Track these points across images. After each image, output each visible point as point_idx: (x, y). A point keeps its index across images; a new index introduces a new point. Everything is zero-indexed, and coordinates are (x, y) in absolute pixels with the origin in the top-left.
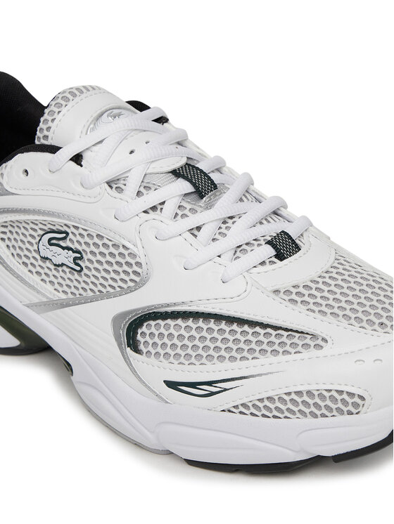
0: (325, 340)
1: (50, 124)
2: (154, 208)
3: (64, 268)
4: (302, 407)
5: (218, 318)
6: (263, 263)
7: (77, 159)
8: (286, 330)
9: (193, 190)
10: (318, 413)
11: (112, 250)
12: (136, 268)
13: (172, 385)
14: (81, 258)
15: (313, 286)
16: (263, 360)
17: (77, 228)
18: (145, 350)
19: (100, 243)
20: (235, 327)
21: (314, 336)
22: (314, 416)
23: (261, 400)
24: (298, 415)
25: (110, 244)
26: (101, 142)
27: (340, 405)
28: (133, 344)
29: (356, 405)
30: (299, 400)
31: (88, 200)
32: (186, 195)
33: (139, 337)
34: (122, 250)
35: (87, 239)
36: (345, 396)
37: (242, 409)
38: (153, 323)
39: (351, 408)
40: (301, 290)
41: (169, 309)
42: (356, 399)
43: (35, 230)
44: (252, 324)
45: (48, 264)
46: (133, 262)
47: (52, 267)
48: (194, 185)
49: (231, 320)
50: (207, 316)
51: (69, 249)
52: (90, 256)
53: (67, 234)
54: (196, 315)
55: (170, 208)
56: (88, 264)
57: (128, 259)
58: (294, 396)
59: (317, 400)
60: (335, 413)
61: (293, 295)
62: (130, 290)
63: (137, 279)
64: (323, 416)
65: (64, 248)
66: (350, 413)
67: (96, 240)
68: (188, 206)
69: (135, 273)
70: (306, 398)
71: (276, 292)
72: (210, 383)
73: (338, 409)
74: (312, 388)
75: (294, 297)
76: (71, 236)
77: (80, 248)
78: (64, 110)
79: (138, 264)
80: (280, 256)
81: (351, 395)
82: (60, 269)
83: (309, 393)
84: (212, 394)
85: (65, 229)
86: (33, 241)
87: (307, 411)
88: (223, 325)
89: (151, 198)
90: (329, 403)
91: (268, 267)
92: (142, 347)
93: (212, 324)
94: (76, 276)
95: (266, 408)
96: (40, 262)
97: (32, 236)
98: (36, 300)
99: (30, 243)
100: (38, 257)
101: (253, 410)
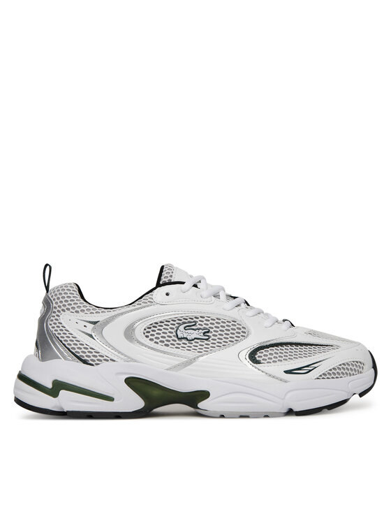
0: (337, 346)
3: (196, 340)
4: (346, 371)
8: (321, 345)
11: (227, 324)
12: (243, 330)
13: (286, 372)
14: (208, 332)
17: (202, 317)
19: (220, 322)
21: (332, 346)
22: (350, 375)
23: (331, 370)
24: (346, 375)
25: (226, 321)
27: (358, 368)
28: (256, 362)
31: (206, 303)
33: (258, 358)
34: (232, 323)
35: (211, 321)
36: (359, 364)
37: (323, 376)
38: (263, 351)
41: (268, 344)
42: (362, 365)
43: (174, 325)
45: (184, 341)
46: (241, 327)
47: (187, 342)
51: (199, 329)
52: (215, 329)
53: (197, 322)
54: (281, 344)
56: (214, 333)
57: (237, 326)
58: (343, 366)
62: (242, 340)
63: (245, 335)
65: (195, 330)
66: (361, 373)
67: (217, 321)
69: (242, 332)
70: (347, 366)
72: (308, 366)
73: (358, 370)
74: (347, 361)
76: (200, 322)
77: (207, 327)
79: (244, 328)
82: (193, 342)
84: (310, 371)
85: (195, 319)
90: (355, 367)
92: (261, 362)
94: (206, 342)
95: (334, 373)
96: (178, 342)
97: (173, 329)
98: (177, 363)
99: (172, 333)
100: (176, 339)
101: (328, 376)
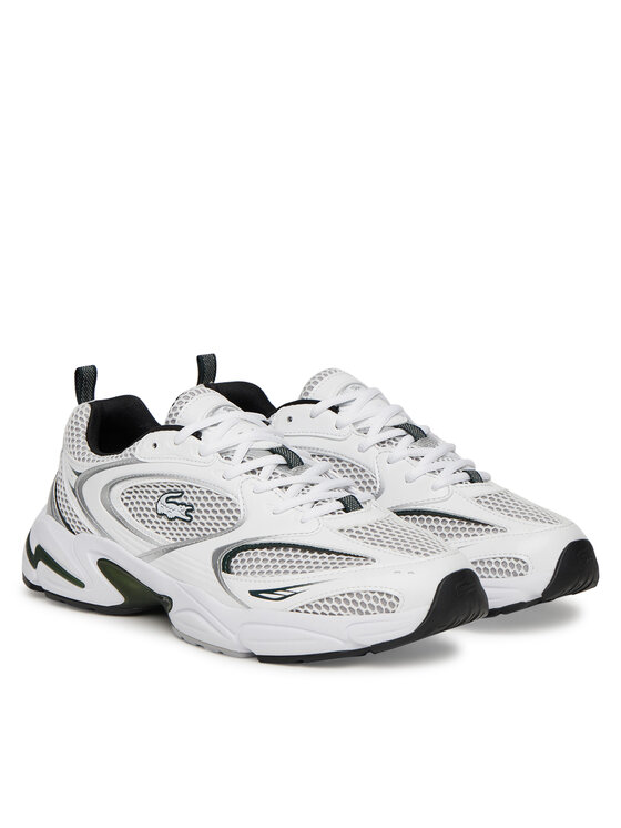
0: (374, 561)
1: (178, 410)
2: (253, 472)
3: (177, 520)
4: (352, 605)
5: (295, 547)
6: (333, 513)
7: (198, 435)
8: (346, 555)
9: (285, 462)
10: (364, 610)
11: (218, 501)
12: (235, 514)
13: (255, 593)
14: (191, 511)
15: (370, 528)
16: (317, 572)
17: (190, 486)
18: (236, 572)
19: (209, 497)
20: (307, 553)
21: (366, 558)
22: (361, 613)
23: (321, 600)
24: (349, 612)
25: (217, 497)
26: (215, 425)
27: (380, 604)
28: (227, 569)
29: (392, 605)
30: (350, 599)
31: (202, 464)
32: (280, 465)
33: (232, 564)
34: (225, 501)
35: (199, 495)
36: (385, 597)
37: (306, 608)
38: (244, 553)
39: (388, 607)
40: (360, 529)
41: (258, 542)
42: (393, 600)
43: (156, 492)
44: (320, 551)
45: (163, 519)
46: (233, 509)
47: (166, 521)
48: (286, 459)
49: (304, 548)
50: (286, 546)
51: (182, 504)
52: (199, 507)
53: (183, 493)
54: (278, 546)
55: (266, 472)
56: (197, 513)
57: (230, 507)
58: (346, 596)
59: (364, 600)
60: (376, 611)
61: (354, 533)
62: (229, 531)
63: (235, 522)
64: (367, 613)
65: (178, 504)
66: (387, 611)
67: (206, 495)
68: (280, 473)
69: (234, 517)
70: (355, 598)
71: (341, 530)
72: (284, 589)
73: (379, 607)
74: (361, 589)
75: (354, 534)
76: (186, 494)
77: (192, 503)
78: (190, 401)
79: (238, 511)
80: (346, 510)
81: (389, 595)
82: (173, 522)
83: (359, 594)
84: (286, 597)
85: (182, 488)
86: (153, 502)
87: (356, 609)
88: (299, 552)
89: (253, 465)
90: (372, 601)
91: (337, 515)
92: (233, 570)
93: (290, 551)
94: (186, 525)
95: (325, 607)
96: (156, 519)
97: (153, 498)
98: (148, 549)
99: (150, 503)
100: (155, 514)
101: (315, 609)
